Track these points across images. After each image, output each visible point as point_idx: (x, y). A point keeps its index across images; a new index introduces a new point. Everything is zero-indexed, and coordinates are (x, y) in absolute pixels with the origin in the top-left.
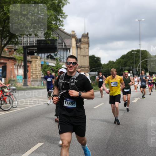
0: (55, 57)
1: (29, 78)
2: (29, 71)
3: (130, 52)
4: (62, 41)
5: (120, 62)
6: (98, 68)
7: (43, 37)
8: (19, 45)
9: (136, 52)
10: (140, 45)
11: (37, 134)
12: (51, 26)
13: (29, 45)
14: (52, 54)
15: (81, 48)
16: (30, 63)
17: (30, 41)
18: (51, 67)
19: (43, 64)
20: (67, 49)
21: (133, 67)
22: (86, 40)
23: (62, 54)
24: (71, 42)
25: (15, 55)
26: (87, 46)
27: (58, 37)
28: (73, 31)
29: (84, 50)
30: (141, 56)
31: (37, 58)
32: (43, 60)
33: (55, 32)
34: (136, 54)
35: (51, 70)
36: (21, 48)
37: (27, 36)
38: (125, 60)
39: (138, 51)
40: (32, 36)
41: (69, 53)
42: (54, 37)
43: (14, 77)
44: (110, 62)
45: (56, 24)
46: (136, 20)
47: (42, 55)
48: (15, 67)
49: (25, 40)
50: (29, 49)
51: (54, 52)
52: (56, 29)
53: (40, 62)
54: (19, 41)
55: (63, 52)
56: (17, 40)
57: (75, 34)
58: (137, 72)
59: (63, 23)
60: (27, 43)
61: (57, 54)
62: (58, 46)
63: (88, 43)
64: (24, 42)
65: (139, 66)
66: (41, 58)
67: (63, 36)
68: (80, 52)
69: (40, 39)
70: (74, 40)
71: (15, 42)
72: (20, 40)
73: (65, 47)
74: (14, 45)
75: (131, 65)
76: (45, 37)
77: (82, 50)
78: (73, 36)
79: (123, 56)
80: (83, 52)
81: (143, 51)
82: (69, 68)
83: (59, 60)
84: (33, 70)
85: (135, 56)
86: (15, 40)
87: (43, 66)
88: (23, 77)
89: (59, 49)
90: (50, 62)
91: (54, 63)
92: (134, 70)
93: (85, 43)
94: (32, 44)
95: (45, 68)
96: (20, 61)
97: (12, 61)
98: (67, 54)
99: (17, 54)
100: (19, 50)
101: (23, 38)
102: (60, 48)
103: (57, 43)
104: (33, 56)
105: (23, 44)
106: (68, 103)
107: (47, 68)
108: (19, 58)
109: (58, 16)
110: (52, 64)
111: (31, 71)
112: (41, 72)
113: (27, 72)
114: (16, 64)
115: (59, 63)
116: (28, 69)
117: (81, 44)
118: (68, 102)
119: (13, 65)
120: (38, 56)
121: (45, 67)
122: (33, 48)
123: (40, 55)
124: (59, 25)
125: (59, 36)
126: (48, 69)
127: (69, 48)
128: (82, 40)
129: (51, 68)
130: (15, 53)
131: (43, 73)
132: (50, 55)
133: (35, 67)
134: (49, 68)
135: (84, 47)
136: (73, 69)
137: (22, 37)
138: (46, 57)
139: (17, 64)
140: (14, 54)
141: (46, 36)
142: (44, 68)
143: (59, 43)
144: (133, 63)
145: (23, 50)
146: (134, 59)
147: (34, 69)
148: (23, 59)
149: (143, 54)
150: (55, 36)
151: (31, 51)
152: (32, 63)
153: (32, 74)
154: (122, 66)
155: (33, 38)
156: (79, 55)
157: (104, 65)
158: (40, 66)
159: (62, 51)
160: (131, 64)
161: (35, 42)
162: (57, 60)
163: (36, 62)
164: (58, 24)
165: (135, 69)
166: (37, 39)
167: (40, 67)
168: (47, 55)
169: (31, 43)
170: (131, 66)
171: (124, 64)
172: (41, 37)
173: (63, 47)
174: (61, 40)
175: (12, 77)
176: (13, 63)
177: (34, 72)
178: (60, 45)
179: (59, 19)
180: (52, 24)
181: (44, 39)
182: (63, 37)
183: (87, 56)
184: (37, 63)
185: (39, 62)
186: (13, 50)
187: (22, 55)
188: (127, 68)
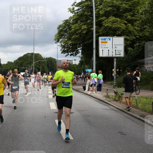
3: (26, 54)
5: (17, 62)
9: (30, 55)
10: (34, 49)
30: (35, 58)
38: (21, 61)
39: (32, 54)
44: (9, 62)
46: (32, 29)
58: (31, 71)
65: (33, 66)
79: (19, 57)
81: (37, 54)
85: (30, 58)
144: (28, 64)
146: (29, 61)
149: (36, 57)
157: (4, 65)
165: (29, 68)
170: (26, 66)
171: (21, 65)
188: (23, 68)
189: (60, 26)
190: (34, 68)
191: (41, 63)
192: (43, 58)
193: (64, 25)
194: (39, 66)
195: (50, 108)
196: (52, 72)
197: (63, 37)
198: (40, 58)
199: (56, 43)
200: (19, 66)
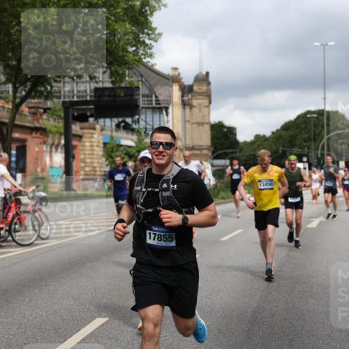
0: (135, 126)
1: (77, 172)
2: (76, 157)
3: (302, 114)
4: (150, 91)
5: (280, 137)
6: (231, 150)
7: (108, 82)
8: (55, 100)
9: (315, 116)
10: (325, 99)
11: (93, 298)
12: (124, 56)
13: (75, 99)
14: (129, 120)
15: (191, 107)
16: (78, 138)
17: (78, 92)
18: (125, 149)
19: (107, 141)
20: (160, 109)
21: (308, 149)
22: (204, 88)
23: (149, 120)
24: (171, 92)
25: (46, 122)
26: (206, 102)
27: (142, 81)
28: (176, 69)
29: (200, 111)
30: (327, 124)
31: (94, 129)
32: (109, 133)
33: (134, 70)
34: (315, 120)
35: (126, 154)
36: (60, 106)
37: (73, 78)
38: (290, 133)
39: (320, 113)
40: (83, 80)
41: (165, 117)
42: (131, 82)
43: (43, 170)
44: (257, 137)
45: (136, 53)
46: (316, 44)
47: (104, 122)
48: (45, 149)
49: (68, 88)
50: (77, 109)
51: (132, 116)
52: (136, 63)
53: (101, 137)
54: (55, 90)
55: (153, 115)
56: (49, 88)
57: (179, 74)
58: (319, 160)
59: (152, 51)
60: (71, 94)
61: (138, 119)
62: (142, 102)
63: (208, 95)
64: (64, 92)
65: (323, 146)
66: (102, 129)
67: (153, 79)
68: (191, 116)
69: (100, 85)
70: (176, 88)
71: (45, 94)
72: (56, 88)
73: (156, 104)
74: (42, 100)
75: (305, 144)
76: (112, 82)
77: (195, 110)
78: (175, 79)
79: (286, 123)
80: (196, 115)
81: (333, 112)
82: (157, 155)
83: (143, 133)
84: (85, 154)
85: (315, 125)
86: (46, 88)
87: (108, 146)
88: (63, 169)
89: (143, 108)
90: (123, 138)
91: (132, 140)
92: (312, 154)
93: (200, 94)
94: (82, 97)
95: (112, 151)
96: (57, 136)
97: (38, 135)
98: (162, 119)
99: (50, 119)
100: (54, 111)
101: (64, 83)
102: (146, 106)
103: (139, 95)
104: (86, 124)
105: (62, 97)
106: (157, 237)
107: (117, 151)
108: (54, 129)
109: (141, 36)
110: (128, 141)
111: (82, 157)
112: (104, 159)
113: (71, 160)
114: (47, 141)
115: (143, 140)
116: (75, 152)
117: (192, 96)
118: (155, 234)
119: (41, 143)
120: (97, 123)
121: (112, 148)
122: (85, 107)
123: (101, 121)
124: (142, 54)
125: (143, 79)
126: (118, 153)
127: (166, 106)
128: (195, 88)
129: (125, 152)
130: (45, 117)
131: (107, 163)
132: (123, 121)
133: (89, 148)
134: (122, 151)
135: (200, 104)
136: (166, 158)
137: (60, 81)
138: (114, 127)
139: (50, 141)
140: (42, 118)
141: (113, 79)
142: (110, 150)
143: (143, 96)
144: (309, 139)
145: (63, 110)
146: (312, 131)
147: (87, 152)
148: (62, 131)
150: (134, 79)
151: (80, 112)
152: (84, 139)
153: (82, 165)
154: (284, 147)
155: (85, 85)
156: (188, 121)
157: (245, 143)
158: (102, 145)
159: (149, 113)
160: (306, 141)
161: (90, 91)
162: (138, 132)
163: (92, 137)
164: (141, 52)
165: (313, 152)
166: (93, 85)
167: (102, 149)
168: (116, 121)
169: (81, 94)
170: (305, 146)
171: (290, 142)
172: (103, 82)
173: (152, 104)
174: (149, 89)
175: (39, 170)
176: (42, 140)
177: (88, 161)
178: (146, 99)
179: (144, 42)
180: (127, 52)
181: (109, 85)
182: (152, 82)
183: (207, 123)
184: (94, 140)
185: (98, 136)
186: (42, 111)
187: (60, 121)
188: (296, 150)
190: (326, 153)
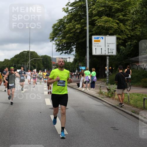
3: (22, 52)
5: (14, 60)
9: (26, 53)
10: (30, 47)
21: (24, 65)
30: (30, 56)
38: (18, 59)
39: (28, 52)
44: (5, 60)
58: (27, 68)
65: (29, 63)
75: (23, 63)
79: (16, 55)
81: (33, 52)
85: (26, 56)
92: (25, 67)
146: (25, 58)
149: (32, 55)
157: (1, 62)
160: (23, 62)
171: (17, 62)
188: (19, 65)
189: (55, 25)
190: (30, 66)
191: (37, 61)
192: (39, 56)
193: (58, 24)
194: (35, 63)
195: (46, 104)
196: (47, 69)
197: (58, 35)
198: (36, 56)
199: (51, 41)
200: (15, 64)
